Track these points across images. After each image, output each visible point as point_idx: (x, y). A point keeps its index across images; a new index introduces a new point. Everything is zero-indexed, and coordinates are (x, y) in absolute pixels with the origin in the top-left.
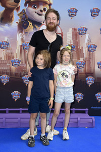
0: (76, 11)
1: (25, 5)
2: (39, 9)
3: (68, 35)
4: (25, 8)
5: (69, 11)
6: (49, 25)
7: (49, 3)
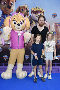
0: (56, 15)
1: (31, 13)
2: (38, 15)
3: (52, 27)
4: (31, 15)
5: (53, 15)
6: (41, 24)
7: (43, 11)
